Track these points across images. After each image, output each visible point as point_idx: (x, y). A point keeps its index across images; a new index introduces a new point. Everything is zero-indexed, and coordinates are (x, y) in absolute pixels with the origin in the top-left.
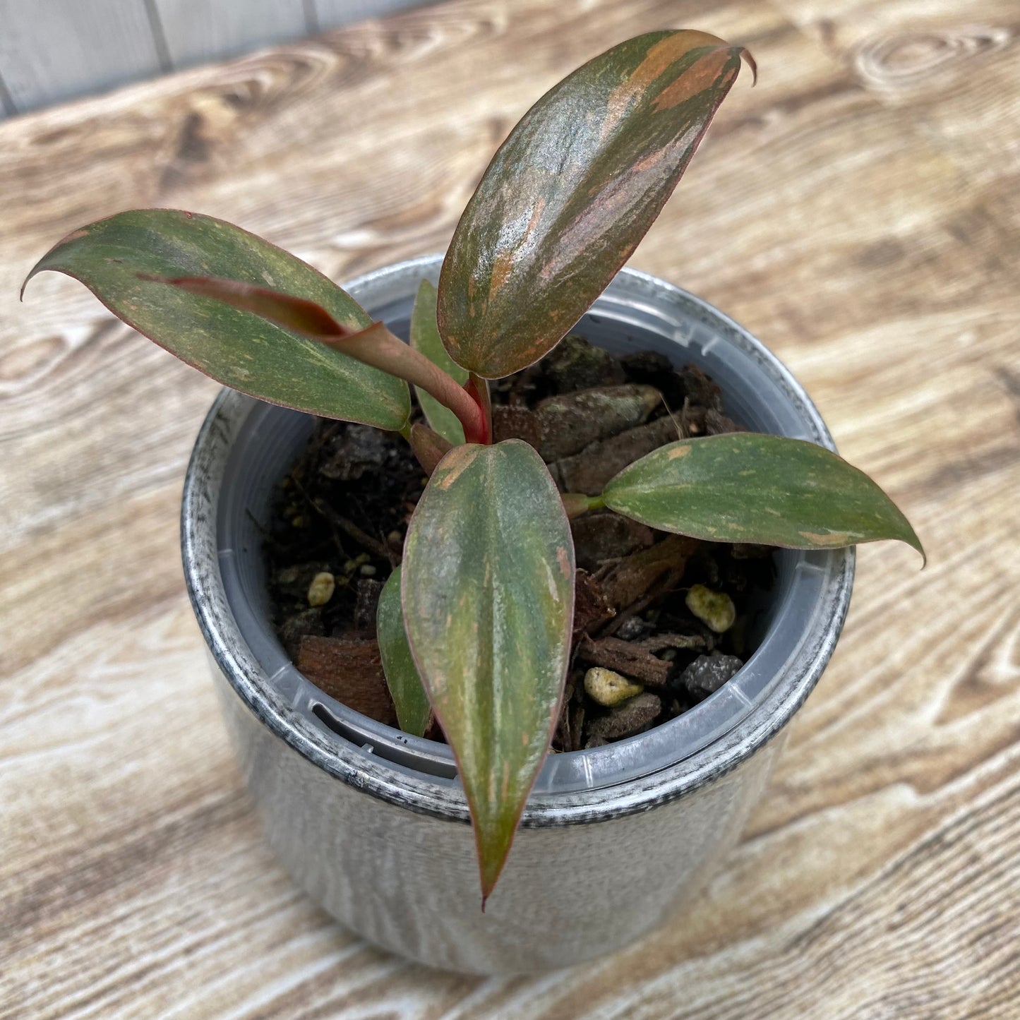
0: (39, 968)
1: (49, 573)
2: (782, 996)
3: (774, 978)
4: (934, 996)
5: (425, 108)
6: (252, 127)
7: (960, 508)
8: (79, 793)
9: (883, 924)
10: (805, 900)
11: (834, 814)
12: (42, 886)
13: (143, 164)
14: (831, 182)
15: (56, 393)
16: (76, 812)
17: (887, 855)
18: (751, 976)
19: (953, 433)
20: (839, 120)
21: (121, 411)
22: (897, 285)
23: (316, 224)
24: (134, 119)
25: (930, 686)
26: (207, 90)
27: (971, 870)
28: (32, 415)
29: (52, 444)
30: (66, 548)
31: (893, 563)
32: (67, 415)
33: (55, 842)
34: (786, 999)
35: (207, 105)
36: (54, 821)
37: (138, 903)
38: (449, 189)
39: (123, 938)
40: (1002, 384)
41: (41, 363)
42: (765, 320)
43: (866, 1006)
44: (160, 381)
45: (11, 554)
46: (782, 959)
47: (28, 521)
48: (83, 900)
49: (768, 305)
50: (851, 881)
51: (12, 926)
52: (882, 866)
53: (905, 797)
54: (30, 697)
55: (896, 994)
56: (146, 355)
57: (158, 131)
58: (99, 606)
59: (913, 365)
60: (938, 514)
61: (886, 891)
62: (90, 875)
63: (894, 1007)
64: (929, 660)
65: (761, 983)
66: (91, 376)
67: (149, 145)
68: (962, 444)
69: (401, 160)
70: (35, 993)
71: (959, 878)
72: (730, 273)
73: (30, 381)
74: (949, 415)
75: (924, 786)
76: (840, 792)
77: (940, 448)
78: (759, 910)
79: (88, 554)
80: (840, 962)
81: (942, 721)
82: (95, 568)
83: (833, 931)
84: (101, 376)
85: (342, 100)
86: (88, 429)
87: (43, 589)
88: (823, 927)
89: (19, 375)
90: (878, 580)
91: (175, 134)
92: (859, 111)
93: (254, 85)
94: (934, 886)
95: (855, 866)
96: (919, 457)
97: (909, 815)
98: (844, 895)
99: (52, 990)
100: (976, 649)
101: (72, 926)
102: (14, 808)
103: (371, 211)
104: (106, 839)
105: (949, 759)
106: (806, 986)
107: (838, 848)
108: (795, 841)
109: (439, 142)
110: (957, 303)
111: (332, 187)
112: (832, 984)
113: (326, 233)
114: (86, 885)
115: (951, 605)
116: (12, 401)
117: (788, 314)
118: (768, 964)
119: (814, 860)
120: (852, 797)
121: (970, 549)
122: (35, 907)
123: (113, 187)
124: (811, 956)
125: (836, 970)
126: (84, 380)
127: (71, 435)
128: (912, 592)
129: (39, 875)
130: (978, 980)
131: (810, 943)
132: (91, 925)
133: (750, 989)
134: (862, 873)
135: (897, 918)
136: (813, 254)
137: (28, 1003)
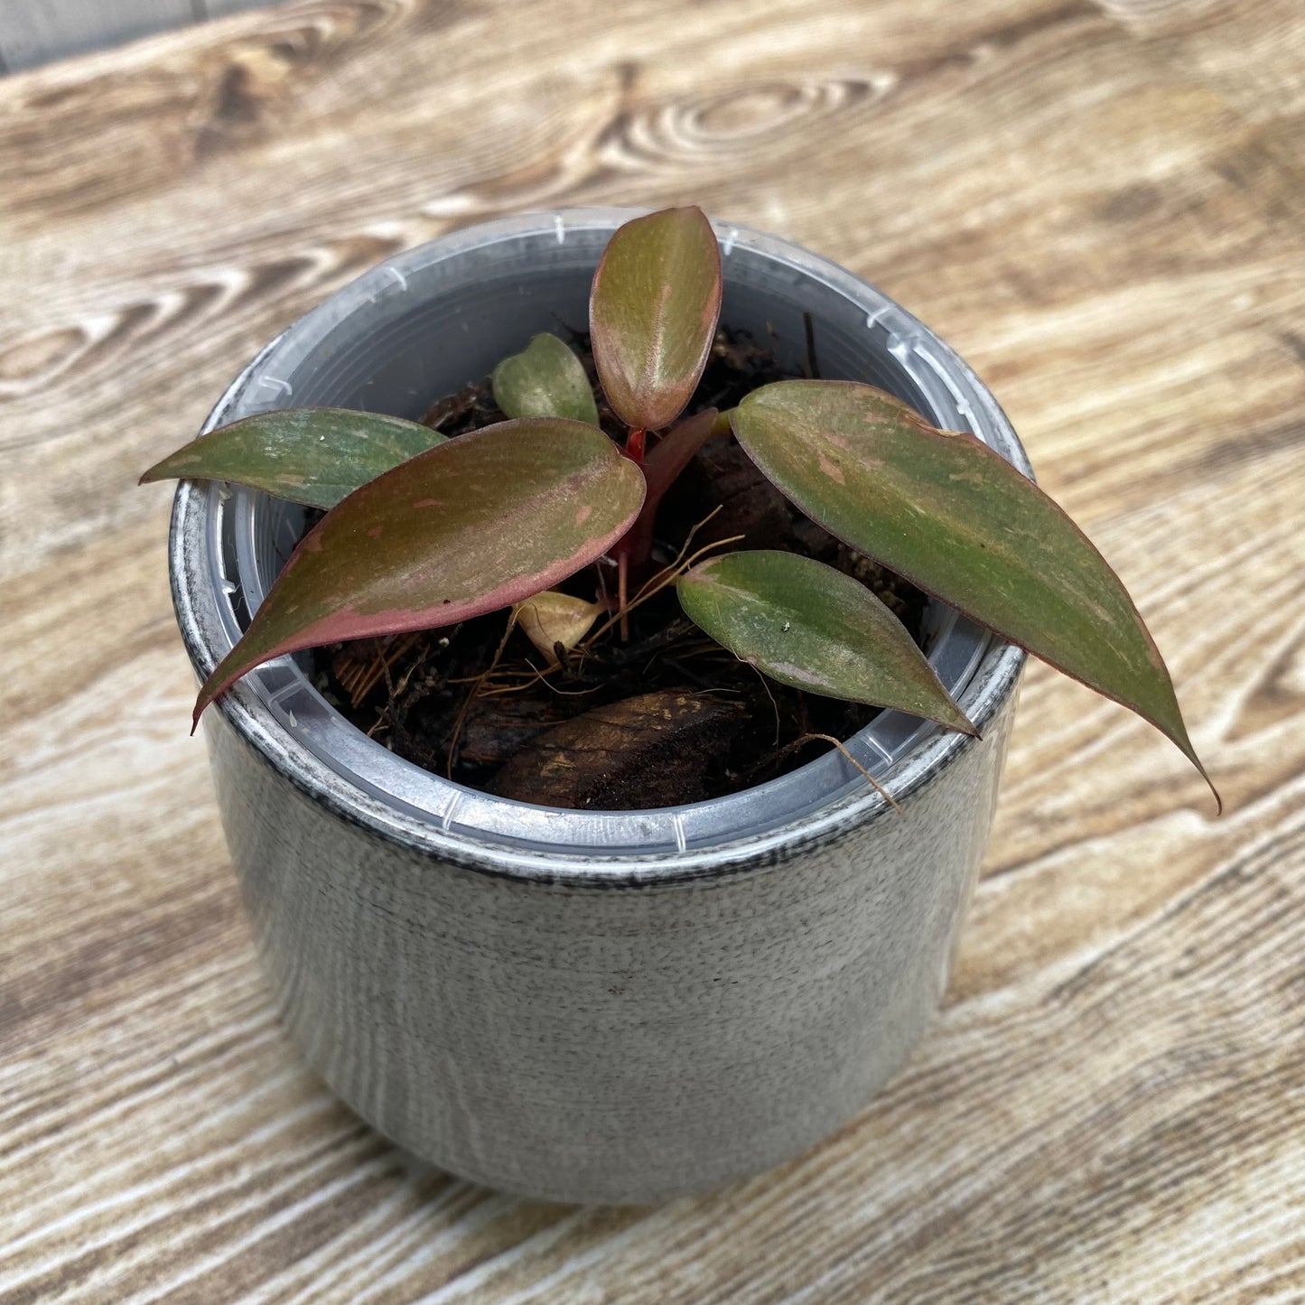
0: (92, 1044)
1: (79, 598)
2: (1041, 1053)
3: (1031, 1034)
4: (1234, 1049)
5: (532, 52)
6: (311, 81)
7: (1246, 490)
8: (131, 847)
9: (1166, 972)
10: (1065, 946)
11: (1097, 846)
12: (91, 952)
13: (172, 126)
14: (1063, 121)
15: (76, 393)
16: (128, 867)
17: (1168, 893)
18: (1001, 1032)
19: (1231, 407)
20: (1069, 50)
21: (161, 411)
22: (1151, 240)
23: (400, 190)
24: (158, 75)
25: (1215, 697)
26: (250, 39)
27: (1277, 907)
28: (45, 418)
30: (100, 568)
31: (1160, 556)
32: (91, 418)
33: (106, 902)
34: (1045, 1057)
35: (250, 57)
36: (103, 878)
37: (214, 968)
38: (569, 145)
39: (197, 1009)
40: (1291, 352)
41: (55, 359)
42: (985, 284)
43: (1147, 1062)
44: (209, 375)
45: (28, 577)
46: (1039, 1013)
47: (48, 539)
48: (143, 967)
49: (986, 267)
50: (1123, 923)
51: (55, 998)
52: (1164, 905)
53: (1191, 825)
54: (64, 738)
55: (1184, 1048)
56: (189, 346)
57: (189, 88)
58: (146, 633)
59: (1176, 332)
60: (1216, 498)
61: (1170, 934)
62: (149, 939)
63: (1182, 1062)
64: (1214, 668)
65: (1015, 1039)
66: (121, 372)
67: (178, 105)
68: (1244, 418)
69: (506, 114)
70: (88, 1072)
71: (1261, 917)
72: (936, 231)
73: (42, 379)
74: (1225, 387)
75: (1211, 811)
76: (1107, 821)
77: (1217, 422)
78: (1005, 958)
79: (129, 574)
80: (1113, 1014)
81: (1232, 737)
82: (137, 590)
83: (1103, 979)
84: (135, 370)
85: (426, 47)
86: (120, 432)
87: (72, 615)
88: (1089, 976)
89: (27, 374)
90: (1143, 576)
91: (211, 91)
92: (1094, 39)
93: (311, 33)
94: (1232, 925)
95: (1128, 906)
96: (1189, 432)
97: (1194, 846)
98: (1115, 938)
99: (111, 1068)
100: (1274, 652)
101: (130, 996)
102: (50, 864)
103: (470, 172)
104: (168, 897)
105: (1244, 780)
106: (1070, 1042)
107: (1104, 886)
108: (1048, 877)
109: (552, 90)
110: (1231, 260)
111: (418, 147)
112: (1104, 1039)
113: (414, 200)
114: (146, 950)
115: (1238, 605)
116: (19, 402)
117: (1013, 276)
118: (1022, 1018)
119: (1074, 899)
120: (1121, 827)
121: (1260, 539)
122: (82, 976)
123: (136, 153)
124: (1075, 1008)
125: (1108, 1023)
126: (113, 377)
127: (98, 440)
128: (1187, 590)
129: (87, 939)
130: (1290, 1029)
131: (1075, 993)
132: (154, 995)
133: (1000, 1046)
134: (1138, 913)
135: (1185, 963)
136: (1042, 207)
137: (82, 1083)
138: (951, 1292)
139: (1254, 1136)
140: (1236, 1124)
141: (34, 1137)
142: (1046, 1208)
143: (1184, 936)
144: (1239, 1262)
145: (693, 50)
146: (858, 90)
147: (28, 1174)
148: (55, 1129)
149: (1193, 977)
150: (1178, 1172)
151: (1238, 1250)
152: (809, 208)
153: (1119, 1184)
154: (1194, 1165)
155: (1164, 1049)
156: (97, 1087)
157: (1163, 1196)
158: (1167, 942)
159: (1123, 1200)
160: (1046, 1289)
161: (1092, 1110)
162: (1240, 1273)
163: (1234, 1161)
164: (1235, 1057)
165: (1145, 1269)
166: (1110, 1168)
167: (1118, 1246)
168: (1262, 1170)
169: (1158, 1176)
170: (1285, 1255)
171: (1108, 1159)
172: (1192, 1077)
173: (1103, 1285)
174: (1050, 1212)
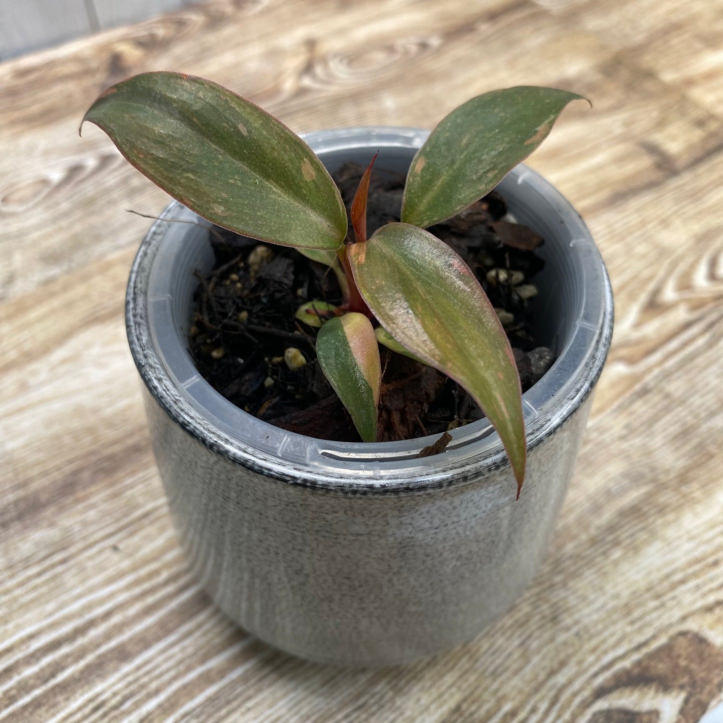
0: (79, 518)
1: (56, 303)
4: (653, 469)
5: (264, 36)
6: (155, 57)
7: (628, 212)
8: (92, 420)
9: (616, 437)
12: (76, 473)
13: (87, 82)
16: (90, 430)
17: (612, 400)
19: (618, 176)
21: (92, 213)
24: (76, 59)
26: (123, 40)
27: (665, 403)
28: (32, 221)
29: (49, 236)
30: (66, 288)
33: (81, 447)
35: (124, 49)
37: (140, 475)
38: (285, 80)
40: (643, 150)
41: (36, 195)
43: (612, 479)
44: (115, 195)
45: (30, 296)
47: (39, 277)
48: (102, 478)
51: (59, 496)
53: (620, 369)
54: (53, 369)
56: (103, 183)
57: (94, 64)
61: (615, 419)
62: (106, 464)
64: (622, 296)
66: (69, 198)
67: (89, 72)
68: (625, 181)
69: (253, 66)
71: (659, 407)
73: (31, 204)
74: (614, 169)
75: (631, 361)
77: (611, 184)
79: (80, 290)
81: (638, 325)
82: (85, 297)
84: (75, 197)
85: (211, 38)
86: (71, 225)
87: (53, 312)
89: (23, 201)
91: (104, 65)
93: (153, 36)
96: (598, 190)
100: (651, 286)
101: (97, 492)
102: (51, 431)
104: (115, 442)
105: (643, 346)
109: (274, 54)
114: (103, 470)
116: (20, 216)
121: (637, 234)
122: (72, 485)
123: (69, 96)
126: (66, 200)
127: (60, 230)
129: (73, 466)
130: (678, 459)
135: (624, 432)
137: (77, 537)
138: (526, 600)
139: (668, 510)
141: (53, 566)
142: (569, 555)
143: (623, 420)
144: (666, 571)
145: (341, 32)
146: (423, 46)
147: (52, 584)
148: (64, 561)
149: (629, 438)
150: (631, 531)
151: (666, 564)
152: (405, 100)
153: (603, 539)
154: (640, 526)
155: (618, 473)
156: (84, 538)
157: (626, 543)
158: (614, 423)
159: (607, 546)
160: (574, 592)
161: (587, 505)
162: (668, 576)
163: (660, 522)
164: (654, 473)
165: (619, 579)
166: (599, 532)
167: (607, 569)
168: (673, 526)
169: (623, 534)
170: (690, 564)
171: (598, 528)
172: (635, 484)
173: (601, 588)
174: (571, 557)
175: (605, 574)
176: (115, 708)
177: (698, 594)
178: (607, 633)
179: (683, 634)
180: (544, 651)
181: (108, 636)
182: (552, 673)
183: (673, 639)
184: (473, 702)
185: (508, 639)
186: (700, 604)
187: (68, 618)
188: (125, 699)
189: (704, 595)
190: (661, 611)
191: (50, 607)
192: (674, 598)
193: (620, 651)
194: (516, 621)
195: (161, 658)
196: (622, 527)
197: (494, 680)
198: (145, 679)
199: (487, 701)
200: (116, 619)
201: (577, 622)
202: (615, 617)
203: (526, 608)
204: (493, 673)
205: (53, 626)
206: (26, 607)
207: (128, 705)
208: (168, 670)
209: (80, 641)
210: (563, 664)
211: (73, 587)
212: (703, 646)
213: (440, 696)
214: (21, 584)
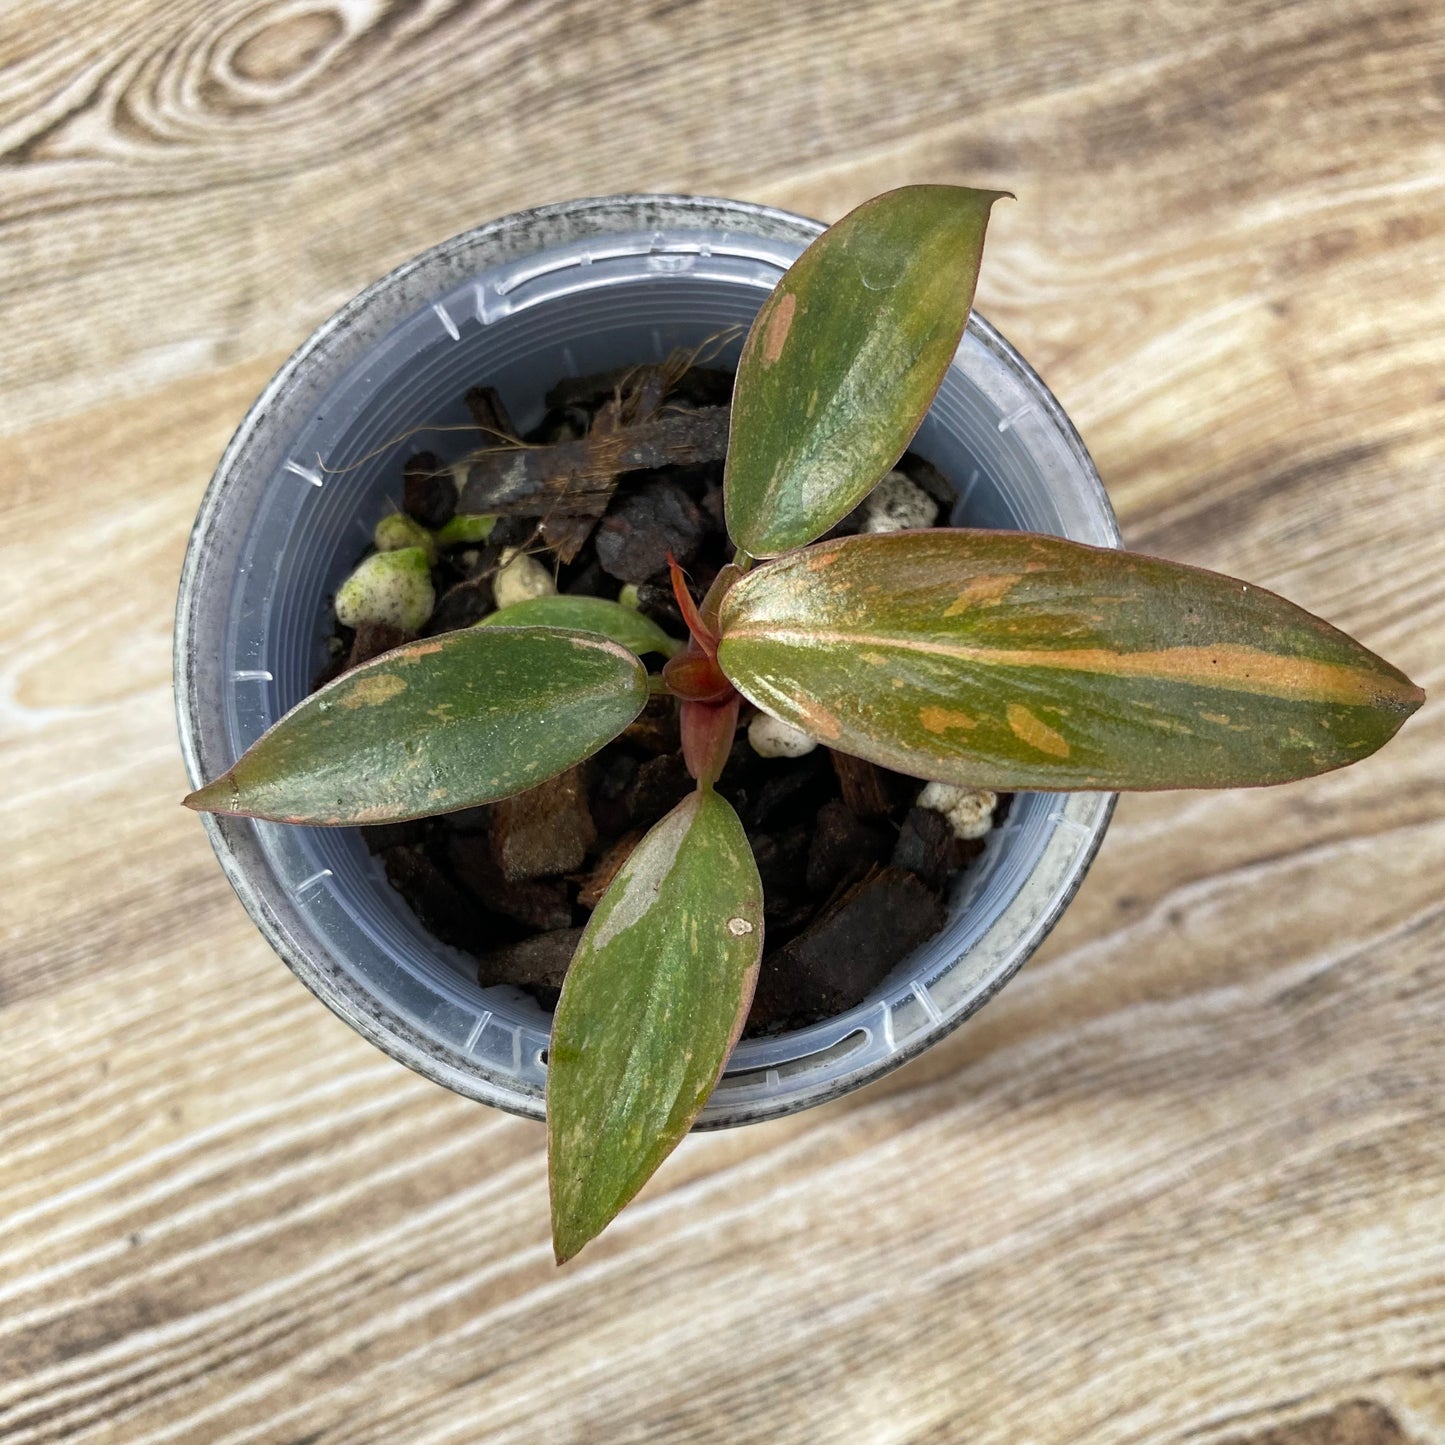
138: (1117, 1270)
139: (1429, 1170)
140: (1414, 1155)
142: (1220, 1206)
143: (1420, 956)
144: (1381, 1283)
149: (1417, 999)
150: (1349, 1192)
151: (1386, 1273)
153: (1293, 1194)
154: (1365, 1188)
155: (1368, 1070)
157: (1329, 1212)
158: (1400, 959)
159: (1293, 1210)
160: (1206, 1279)
161: (1287, 1119)
162: (1379, 1295)
163: (1404, 1189)
164: (1433, 1089)
165: (1294, 1277)
166: (1290, 1177)
167: (1277, 1252)
168: (1426, 1204)
169: (1330, 1193)
170: (1425, 1284)
171: (1290, 1169)
172: (1387, 1102)
173: (1255, 1284)
174: (1223, 1212)
175: (1272, 1260)
176: (393, 1283)
177: (1419, 1340)
178: (1235, 1368)
179: (1363, 1404)
180: (1120, 1369)
181: (388, 1157)
182: (1120, 1411)
183: (1343, 1407)
184: (973, 1422)
185: (1064, 1332)
186: (1414, 1359)
187: (322, 1107)
188: (409, 1273)
189: (1427, 1346)
190: (1343, 1353)
191: (294, 1078)
192: (1374, 1337)
193: (1247, 1405)
194: (1088, 1305)
195: (471, 1218)
196: (1332, 1179)
197: (1018, 1396)
198: (442, 1249)
199: (995, 1427)
200: (402, 1127)
201: (1191, 1335)
202: (1259, 1343)
203: (1112, 1285)
204: (1019, 1384)
205: (297, 1116)
206: (255, 1069)
207: (411, 1284)
208: (483, 1241)
209: (342, 1156)
210: (1142, 1401)
211: (335, 1050)
212: (1389, 1432)
213: (922, 1396)
214: (246, 1024)
